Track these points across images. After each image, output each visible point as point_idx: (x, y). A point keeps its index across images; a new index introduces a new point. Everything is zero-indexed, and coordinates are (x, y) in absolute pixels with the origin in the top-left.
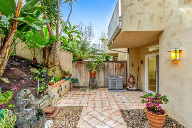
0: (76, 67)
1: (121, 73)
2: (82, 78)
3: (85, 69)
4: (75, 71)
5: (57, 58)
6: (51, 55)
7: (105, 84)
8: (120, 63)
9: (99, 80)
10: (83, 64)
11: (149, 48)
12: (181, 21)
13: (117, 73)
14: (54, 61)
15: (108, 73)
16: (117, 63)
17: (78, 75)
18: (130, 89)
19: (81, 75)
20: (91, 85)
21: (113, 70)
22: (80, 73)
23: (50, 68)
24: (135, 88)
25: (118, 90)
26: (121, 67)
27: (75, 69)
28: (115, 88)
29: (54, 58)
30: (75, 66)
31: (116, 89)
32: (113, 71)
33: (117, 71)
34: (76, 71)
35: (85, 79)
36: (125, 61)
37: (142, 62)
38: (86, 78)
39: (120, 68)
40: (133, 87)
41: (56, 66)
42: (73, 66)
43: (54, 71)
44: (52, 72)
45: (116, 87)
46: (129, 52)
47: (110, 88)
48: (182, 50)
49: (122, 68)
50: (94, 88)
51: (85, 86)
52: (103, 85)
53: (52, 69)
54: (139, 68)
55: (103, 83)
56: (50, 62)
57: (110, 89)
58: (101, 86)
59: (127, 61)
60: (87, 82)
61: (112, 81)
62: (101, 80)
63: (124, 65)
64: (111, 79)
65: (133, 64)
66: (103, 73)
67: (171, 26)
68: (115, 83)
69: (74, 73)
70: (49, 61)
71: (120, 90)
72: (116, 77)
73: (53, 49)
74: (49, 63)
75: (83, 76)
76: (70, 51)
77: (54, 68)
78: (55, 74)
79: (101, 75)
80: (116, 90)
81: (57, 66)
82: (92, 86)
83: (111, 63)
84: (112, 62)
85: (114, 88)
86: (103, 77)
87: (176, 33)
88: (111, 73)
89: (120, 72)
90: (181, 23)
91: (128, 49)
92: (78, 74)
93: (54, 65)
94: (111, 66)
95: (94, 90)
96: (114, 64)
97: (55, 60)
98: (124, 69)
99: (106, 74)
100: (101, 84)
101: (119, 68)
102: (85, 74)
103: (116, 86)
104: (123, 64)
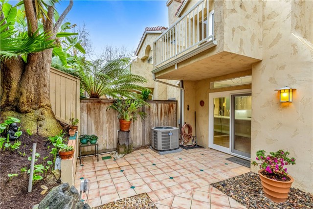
0: (89, 109)
1: (168, 121)
2: (101, 133)
3: (107, 115)
4: (85, 119)
5: (46, 89)
6: (31, 81)
7: (144, 140)
8: (167, 104)
9: (134, 135)
10: (104, 103)
11: (213, 83)
12: (296, 52)
13: (162, 121)
14: (38, 94)
15: (149, 121)
16: (163, 104)
17: (94, 128)
18: (185, 145)
19: (99, 127)
20: (124, 145)
21: (157, 116)
22: (97, 122)
23: (26, 112)
24: (191, 143)
25: (172, 150)
26: (169, 110)
27: (85, 114)
28: (169, 147)
29: (37, 87)
30: (85, 108)
31: (171, 148)
32: (158, 118)
33: (163, 118)
34: (89, 118)
35: (107, 134)
36: (175, 101)
37: (202, 103)
38: (109, 132)
39: (167, 113)
40: (188, 142)
41: (43, 107)
42: (81, 108)
43: (38, 120)
44: (35, 124)
45: (171, 146)
46: (183, 87)
47: (160, 147)
48: (296, 89)
49: (170, 112)
50: (129, 150)
51: (107, 148)
52: (141, 144)
53: (33, 115)
54: (195, 112)
55: (142, 140)
56: (28, 98)
57: (161, 149)
58: (138, 145)
59: (177, 101)
60: (112, 141)
61: (165, 136)
62: (138, 134)
63: (173, 108)
64: (163, 133)
65: (188, 106)
66: (140, 122)
67: (276, 56)
68: (169, 138)
69: (84, 123)
70: (25, 94)
71: (175, 149)
72: (167, 128)
73: (35, 64)
74: (23, 99)
75: (104, 128)
76: (74, 75)
77: (38, 112)
78: (44, 127)
79: (138, 125)
80: (170, 150)
81: (46, 107)
82: (125, 148)
83: (155, 104)
84: (157, 102)
85: (166, 148)
86: (141, 129)
87: (285, 65)
88: (154, 120)
89: (168, 119)
90: (294, 54)
91: (182, 82)
92: (93, 125)
93: (37, 104)
94: (154, 108)
95: (130, 155)
96: (159, 105)
97: (41, 92)
98: (173, 114)
99: (146, 122)
100: (138, 141)
101: (165, 113)
102: (108, 125)
103: (171, 143)
104: (172, 106)
